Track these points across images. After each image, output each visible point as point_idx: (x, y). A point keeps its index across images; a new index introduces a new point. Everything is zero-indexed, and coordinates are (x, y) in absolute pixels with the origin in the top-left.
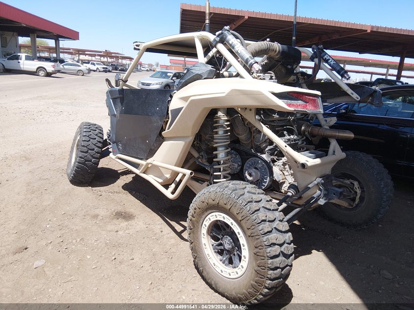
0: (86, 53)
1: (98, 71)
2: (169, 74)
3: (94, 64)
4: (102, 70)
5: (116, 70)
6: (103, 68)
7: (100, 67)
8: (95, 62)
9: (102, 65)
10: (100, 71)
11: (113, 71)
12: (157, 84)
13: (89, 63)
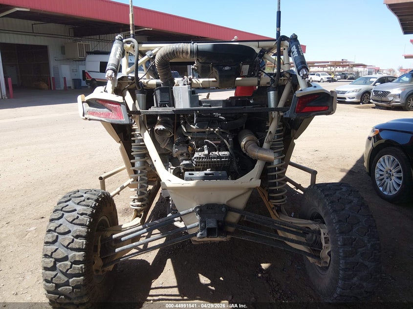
0: (315, 64)
1: (322, 81)
2: (371, 80)
3: (319, 75)
4: (327, 80)
5: (345, 79)
6: (328, 78)
7: (325, 78)
8: (320, 73)
9: (327, 75)
10: (323, 82)
11: (339, 80)
12: (353, 91)
13: (314, 74)
